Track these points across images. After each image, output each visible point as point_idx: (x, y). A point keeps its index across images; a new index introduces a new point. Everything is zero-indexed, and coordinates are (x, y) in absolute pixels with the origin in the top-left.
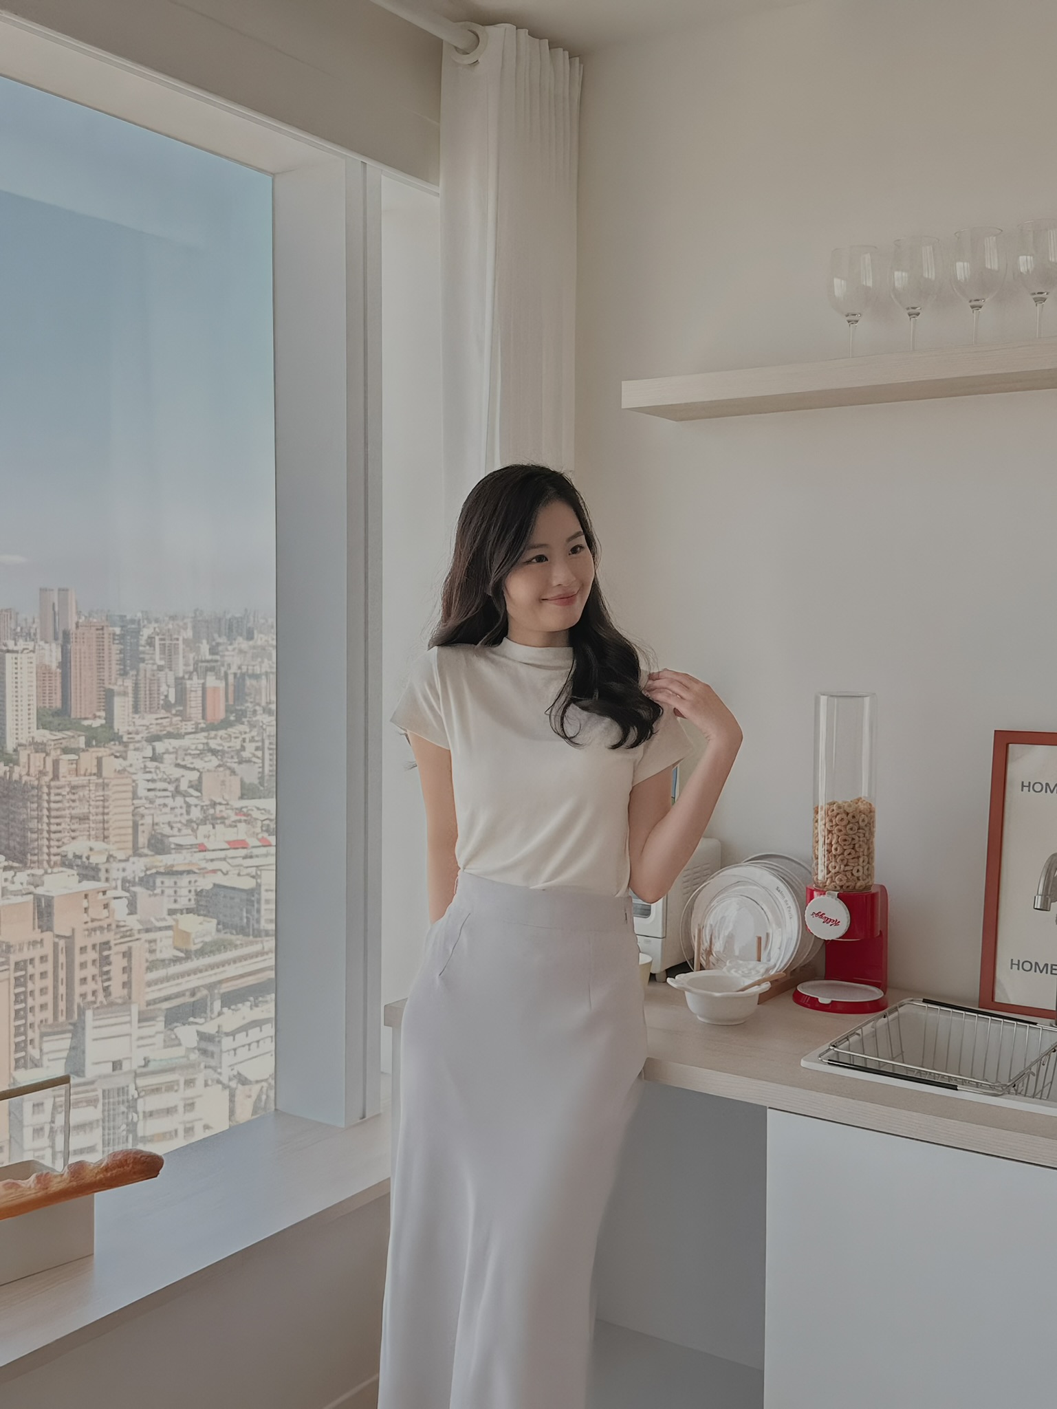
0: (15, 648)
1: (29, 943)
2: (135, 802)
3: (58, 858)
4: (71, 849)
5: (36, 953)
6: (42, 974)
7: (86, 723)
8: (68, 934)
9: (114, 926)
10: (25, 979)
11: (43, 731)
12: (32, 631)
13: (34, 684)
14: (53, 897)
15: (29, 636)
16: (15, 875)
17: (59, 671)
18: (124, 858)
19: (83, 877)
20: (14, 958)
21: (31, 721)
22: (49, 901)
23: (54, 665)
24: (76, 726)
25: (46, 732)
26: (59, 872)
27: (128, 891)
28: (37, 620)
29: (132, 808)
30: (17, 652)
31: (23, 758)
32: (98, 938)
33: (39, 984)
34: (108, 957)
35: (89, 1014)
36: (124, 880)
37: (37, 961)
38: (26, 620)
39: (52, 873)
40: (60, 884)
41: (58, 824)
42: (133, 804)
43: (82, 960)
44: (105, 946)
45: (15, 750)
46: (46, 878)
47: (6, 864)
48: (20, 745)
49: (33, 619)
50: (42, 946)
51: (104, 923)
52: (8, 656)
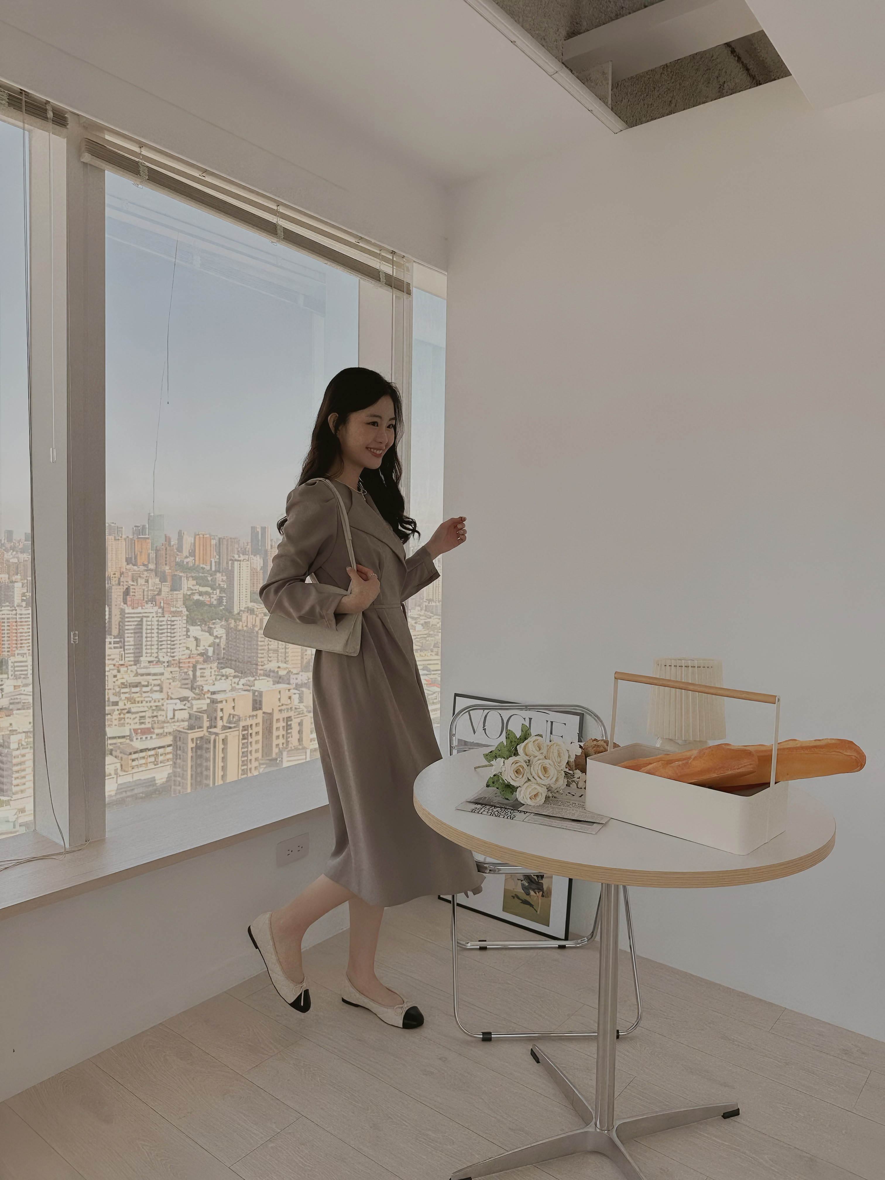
0: (239, 559)
1: (250, 716)
3: (262, 672)
4: (268, 667)
5: (253, 722)
6: (256, 733)
8: (270, 711)
9: (293, 708)
10: (248, 735)
11: (252, 604)
12: (247, 550)
13: (249, 578)
14: (262, 692)
15: (244, 553)
16: (240, 681)
18: (296, 672)
19: (275, 682)
20: (242, 724)
22: (261, 694)
23: (259, 569)
25: (255, 604)
26: (262, 679)
27: (299, 690)
28: (250, 544)
30: (240, 561)
31: (244, 619)
32: (285, 715)
33: (255, 738)
35: (285, 754)
36: (297, 684)
37: (254, 726)
38: (244, 544)
39: (259, 679)
40: (263, 685)
43: (277, 726)
44: (289, 719)
45: (238, 614)
46: (256, 682)
47: (235, 674)
48: (241, 611)
49: (248, 543)
50: (256, 718)
51: (289, 707)
52: (236, 563)
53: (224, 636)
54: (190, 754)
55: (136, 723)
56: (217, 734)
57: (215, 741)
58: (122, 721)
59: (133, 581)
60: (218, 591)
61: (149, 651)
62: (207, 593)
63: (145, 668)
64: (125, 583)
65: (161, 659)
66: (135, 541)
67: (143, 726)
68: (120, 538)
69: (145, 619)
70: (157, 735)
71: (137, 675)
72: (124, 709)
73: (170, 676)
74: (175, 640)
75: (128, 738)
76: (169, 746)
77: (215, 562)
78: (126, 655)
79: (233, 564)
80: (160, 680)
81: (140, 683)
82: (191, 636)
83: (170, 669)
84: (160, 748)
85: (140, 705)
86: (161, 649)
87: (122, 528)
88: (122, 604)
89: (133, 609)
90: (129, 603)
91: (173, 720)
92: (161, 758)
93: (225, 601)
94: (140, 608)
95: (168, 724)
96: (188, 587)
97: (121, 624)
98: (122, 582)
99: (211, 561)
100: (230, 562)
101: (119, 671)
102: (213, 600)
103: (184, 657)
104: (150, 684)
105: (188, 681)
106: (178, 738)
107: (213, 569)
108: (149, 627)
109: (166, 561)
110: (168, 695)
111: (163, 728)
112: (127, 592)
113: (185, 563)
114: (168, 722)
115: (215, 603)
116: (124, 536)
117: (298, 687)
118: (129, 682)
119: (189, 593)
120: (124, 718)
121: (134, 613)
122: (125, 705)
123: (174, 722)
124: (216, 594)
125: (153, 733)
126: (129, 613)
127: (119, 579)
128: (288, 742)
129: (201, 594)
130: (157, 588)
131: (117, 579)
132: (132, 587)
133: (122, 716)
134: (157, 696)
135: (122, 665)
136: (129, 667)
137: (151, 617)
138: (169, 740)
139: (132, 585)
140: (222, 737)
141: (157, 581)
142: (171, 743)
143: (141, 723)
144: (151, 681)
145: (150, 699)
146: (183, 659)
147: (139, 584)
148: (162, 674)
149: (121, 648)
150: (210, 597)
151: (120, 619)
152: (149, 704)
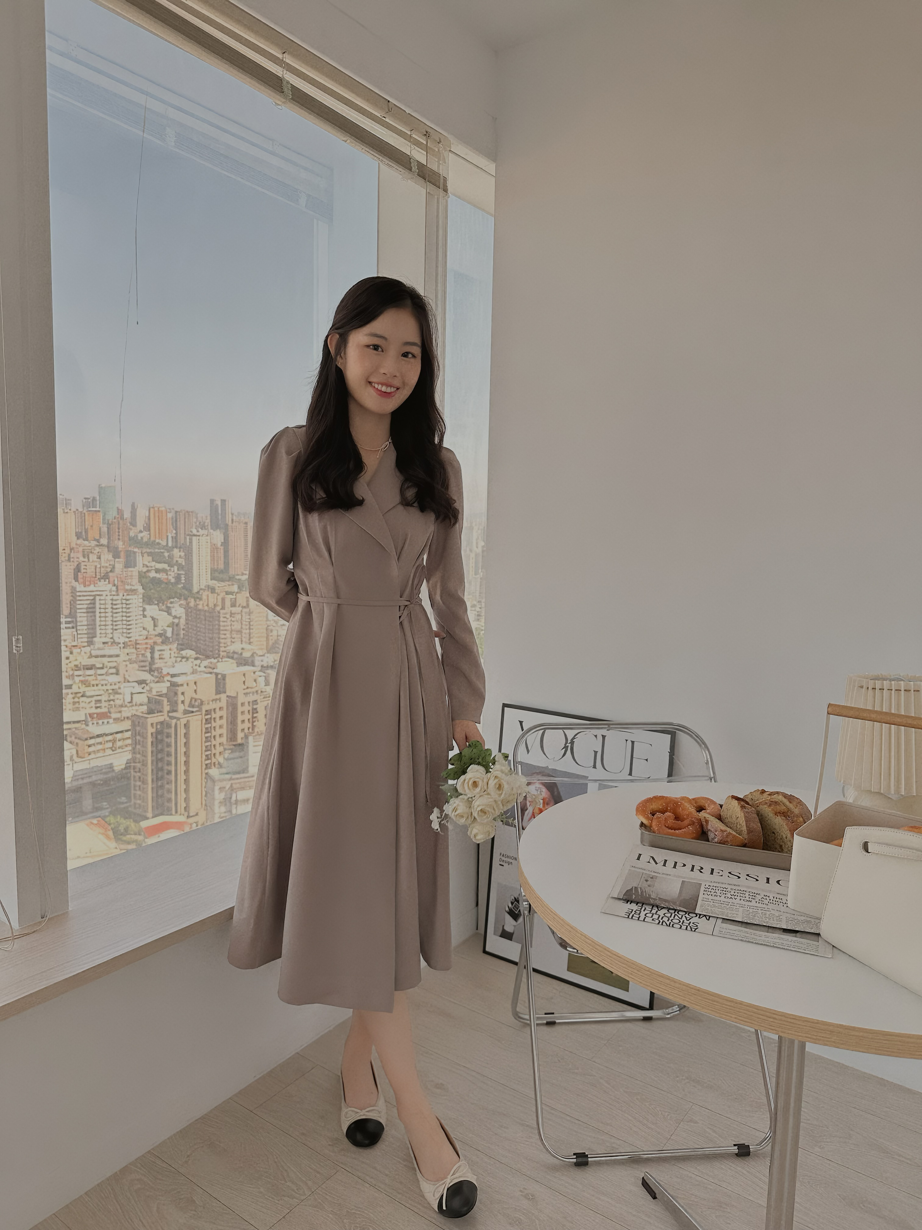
0: (198, 534)
1: (212, 701)
2: (268, 623)
3: (225, 654)
4: (231, 648)
5: (217, 705)
7: (237, 577)
8: (234, 695)
9: (259, 692)
10: (211, 720)
11: (214, 581)
12: (206, 524)
13: (209, 554)
14: (225, 674)
15: (203, 527)
16: (201, 663)
17: (222, 548)
18: (262, 654)
19: (239, 664)
20: (205, 708)
21: (207, 575)
22: (224, 677)
23: (219, 544)
24: (231, 579)
26: (225, 661)
27: (264, 673)
28: (209, 518)
29: (266, 626)
30: (199, 536)
31: (204, 597)
32: (251, 698)
33: (219, 722)
34: (256, 709)
35: (251, 739)
36: (262, 666)
37: (217, 710)
38: (202, 517)
39: (222, 661)
40: (226, 667)
41: (225, 634)
42: (267, 624)
43: (243, 710)
44: (255, 703)
45: (198, 592)
46: (219, 663)
47: (196, 656)
48: (201, 589)
49: (207, 517)
50: (220, 701)
51: (254, 690)
52: (194, 538)
53: (184, 616)
54: (150, 740)
55: (92, 707)
56: (178, 719)
57: (176, 724)
58: (77, 705)
59: (84, 557)
60: (176, 568)
61: (103, 632)
62: (164, 571)
63: (99, 649)
64: (76, 560)
65: (117, 640)
66: (84, 514)
67: (99, 710)
68: (69, 511)
69: (98, 598)
70: (114, 719)
71: (91, 656)
72: (76, 693)
73: (127, 658)
74: (131, 620)
75: (84, 722)
76: (127, 731)
77: (172, 537)
78: (79, 636)
79: (191, 540)
80: (116, 662)
81: (94, 665)
82: (147, 616)
83: (127, 651)
84: (117, 733)
85: (95, 688)
86: (116, 630)
87: (71, 500)
88: (74, 581)
89: (85, 586)
90: (81, 580)
91: (131, 704)
92: (119, 744)
93: (183, 579)
94: (92, 586)
95: (126, 709)
96: (143, 564)
97: (72, 602)
98: (72, 558)
99: (167, 536)
100: (188, 537)
101: (71, 653)
102: (170, 577)
103: (142, 637)
104: (105, 666)
105: (147, 664)
106: (137, 722)
107: (170, 544)
108: (102, 606)
109: (119, 535)
110: (125, 678)
111: (120, 712)
112: (78, 569)
113: (139, 538)
114: (126, 706)
115: (173, 580)
116: (73, 509)
117: (264, 668)
118: (83, 663)
119: (145, 569)
120: (79, 702)
121: (86, 591)
122: (79, 688)
123: (133, 706)
124: (174, 571)
125: (110, 717)
126: (79, 592)
127: (69, 555)
128: (253, 727)
129: (157, 571)
130: (110, 565)
131: (67, 555)
132: (83, 564)
133: (76, 700)
134: (113, 679)
135: (74, 646)
136: (82, 649)
137: (104, 595)
138: (127, 725)
139: (83, 561)
140: (183, 721)
141: (110, 557)
142: (130, 728)
143: (97, 708)
144: (106, 664)
145: (106, 682)
146: (141, 640)
147: (91, 560)
148: (118, 656)
149: (73, 628)
150: (167, 574)
151: (71, 598)
152: (105, 688)
